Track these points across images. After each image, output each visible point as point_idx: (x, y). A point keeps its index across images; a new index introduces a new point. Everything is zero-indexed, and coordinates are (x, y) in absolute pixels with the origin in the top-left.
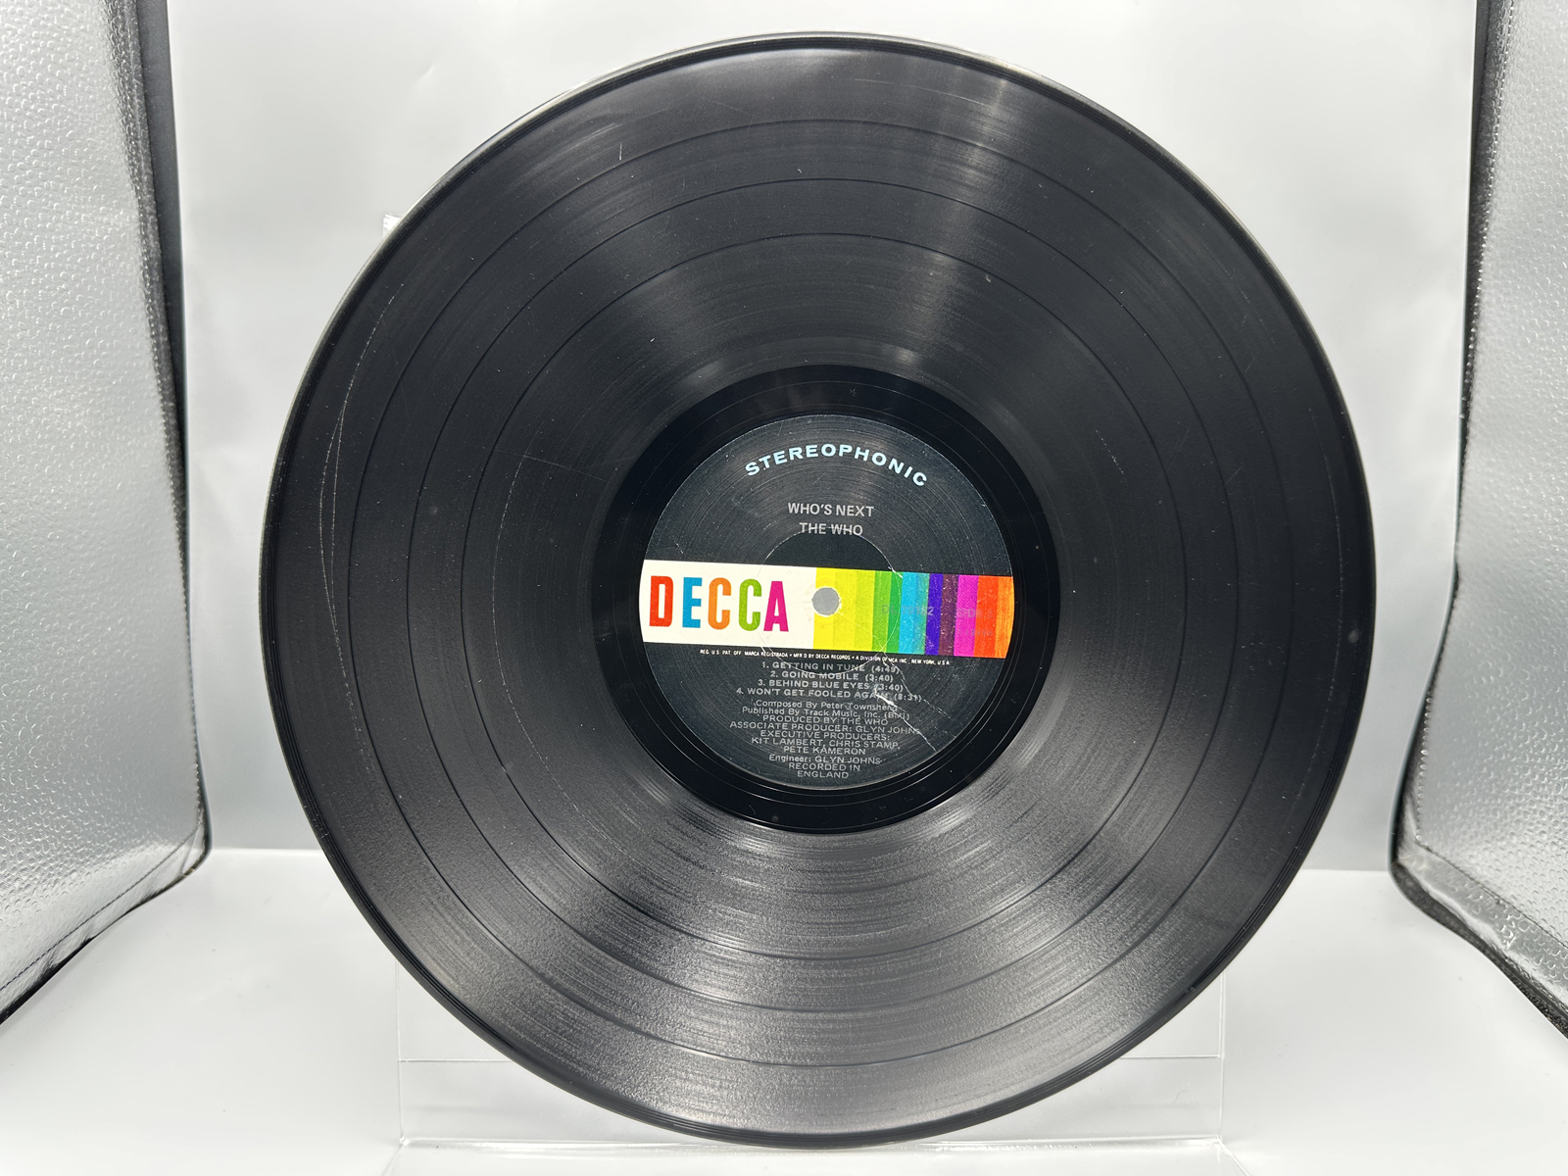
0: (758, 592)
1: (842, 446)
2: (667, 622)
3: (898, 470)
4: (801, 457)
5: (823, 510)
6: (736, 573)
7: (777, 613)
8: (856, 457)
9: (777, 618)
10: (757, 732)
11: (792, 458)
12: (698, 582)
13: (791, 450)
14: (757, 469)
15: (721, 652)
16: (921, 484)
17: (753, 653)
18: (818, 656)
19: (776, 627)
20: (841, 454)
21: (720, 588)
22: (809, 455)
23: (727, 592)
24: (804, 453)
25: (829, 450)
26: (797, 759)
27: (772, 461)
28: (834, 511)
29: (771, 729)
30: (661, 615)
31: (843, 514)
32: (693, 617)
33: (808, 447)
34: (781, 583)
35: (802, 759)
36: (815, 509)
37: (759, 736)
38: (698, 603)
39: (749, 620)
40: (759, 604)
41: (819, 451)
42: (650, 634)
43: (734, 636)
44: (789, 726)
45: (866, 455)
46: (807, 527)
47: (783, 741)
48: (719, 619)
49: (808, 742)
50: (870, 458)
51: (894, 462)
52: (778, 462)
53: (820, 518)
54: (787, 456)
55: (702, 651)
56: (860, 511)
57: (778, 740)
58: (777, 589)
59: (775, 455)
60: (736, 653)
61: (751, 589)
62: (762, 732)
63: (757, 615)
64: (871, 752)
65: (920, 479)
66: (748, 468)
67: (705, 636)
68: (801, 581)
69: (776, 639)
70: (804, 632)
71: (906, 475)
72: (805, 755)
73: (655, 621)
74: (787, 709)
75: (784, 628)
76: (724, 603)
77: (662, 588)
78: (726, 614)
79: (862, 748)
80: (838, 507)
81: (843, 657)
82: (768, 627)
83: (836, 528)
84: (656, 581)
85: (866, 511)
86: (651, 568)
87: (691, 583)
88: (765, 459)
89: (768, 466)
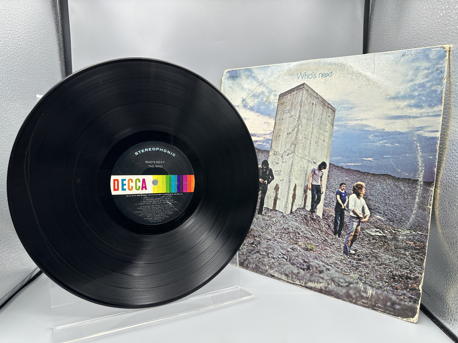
0: (139, 181)
1: (157, 148)
2: (118, 190)
3: (169, 153)
4: (148, 151)
5: (153, 162)
6: (134, 177)
7: (144, 186)
8: (160, 150)
9: (144, 187)
10: (141, 213)
11: (146, 151)
12: (125, 180)
13: (145, 149)
14: (138, 154)
15: (131, 196)
16: (174, 156)
17: (139, 195)
18: (154, 195)
19: (144, 189)
20: (157, 150)
21: (130, 181)
22: (149, 150)
23: (132, 182)
24: (148, 150)
25: (154, 149)
26: (150, 218)
27: (141, 152)
28: (156, 162)
29: (144, 212)
30: (116, 188)
31: (158, 163)
32: (124, 188)
33: (149, 149)
34: (145, 179)
35: (151, 218)
36: (151, 162)
37: (141, 214)
38: (125, 185)
39: (138, 188)
40: (140, 184)
41: (152, 149)
42: (114, 193)
43: (134, 192)
44: (148, 211)
45: (162, 150)
46: (150, 166)
47: (147, 215)
48: (130, 188)
49: (153, 214)
50: (163, 150)
51: (168, 151)
52: (142, 152)
53: (153, 164)
54: (144, 151)
55: (127, 196)
56: (162, 162)
57: (146, 215)
58: (144, 180)
59: (142, 150)
60: (135, 196)
61: (138, 181)
62: (142, 213)
63: (139, 187)
64: (167, 215)
65: (174, 155)
66: (135, 153)
67: (127, 192)
68: (149, 178)
69: (144, 192)
70: (151, 189)
71: (171, 154)
72: (152, 217)
73: (115, 190)
74: (147, 207)
75: (146, 189)
76: (131, 184)
77: (116, 182)
78: (132, 187)
79: (165, 214)
80: (157, 161)
81: (159, 195)
82: (142, 189)
83: (156, 166)
84: (114, 180)
85: (163, 162)
86: (113, 177)
87: (123, 180)
88: (139, 151)
89: (140, 153)
